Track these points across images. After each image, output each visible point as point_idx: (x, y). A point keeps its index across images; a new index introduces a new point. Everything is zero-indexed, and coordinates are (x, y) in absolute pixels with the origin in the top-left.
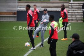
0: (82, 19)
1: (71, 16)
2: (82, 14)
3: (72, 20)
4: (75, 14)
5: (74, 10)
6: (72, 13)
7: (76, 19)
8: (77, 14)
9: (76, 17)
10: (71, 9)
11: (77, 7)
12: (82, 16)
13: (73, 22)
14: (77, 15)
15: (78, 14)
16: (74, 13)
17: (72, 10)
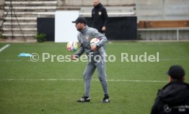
0: (36, 35)
1: (10, 29)
2: (36, 23)
3: (13, 37)
4: (20, 23)
5: (16, 16)
6: (12, 21)
7: (22, 35)
8: (23, 23)
9: (22, 32)
10: (10, 13)
11: (24, 8)
12: (36, 29)
13: (15, 41)
14: (24, 26)
15: (26, 23)
16: (18, 21)
17: (12, 15)
